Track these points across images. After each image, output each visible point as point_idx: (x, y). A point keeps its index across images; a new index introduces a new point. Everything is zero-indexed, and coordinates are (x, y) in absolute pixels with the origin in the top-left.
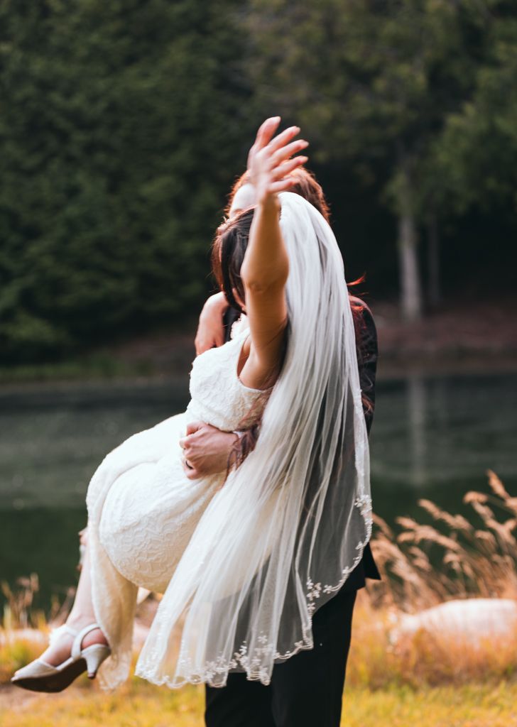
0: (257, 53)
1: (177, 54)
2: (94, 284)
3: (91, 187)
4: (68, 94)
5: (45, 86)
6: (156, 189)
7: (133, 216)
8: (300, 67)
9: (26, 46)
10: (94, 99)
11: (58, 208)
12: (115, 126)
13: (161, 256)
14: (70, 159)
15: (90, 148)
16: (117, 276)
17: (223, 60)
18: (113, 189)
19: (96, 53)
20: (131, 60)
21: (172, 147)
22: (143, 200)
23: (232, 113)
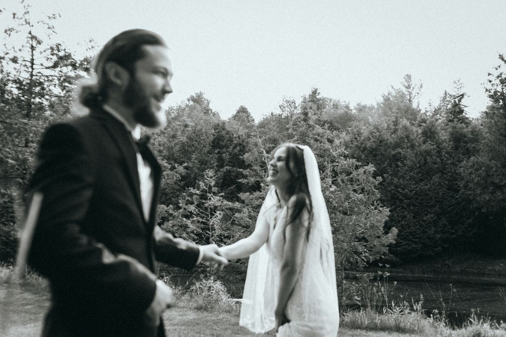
0: (462, 179)
1: (436, 179)
2: (409, 245)
3: (409, 216)
4: (403, 189)
5: (396, 187)
6: (429, 217)
7: (421, 226)
8: (478, 184)
9: (392, 175)
10: (411, 191)
11: (399, 221)
12: (417, 199)
13: (429, 238)
14: (403, 208)
15: (409, 205)
16: (415, 243)
17: (450, 181)
18: (414, 217)
19: (412, 178)
20: (421, 180)
21: (433, 206)
22: (423, 221)
23: (453, 197)
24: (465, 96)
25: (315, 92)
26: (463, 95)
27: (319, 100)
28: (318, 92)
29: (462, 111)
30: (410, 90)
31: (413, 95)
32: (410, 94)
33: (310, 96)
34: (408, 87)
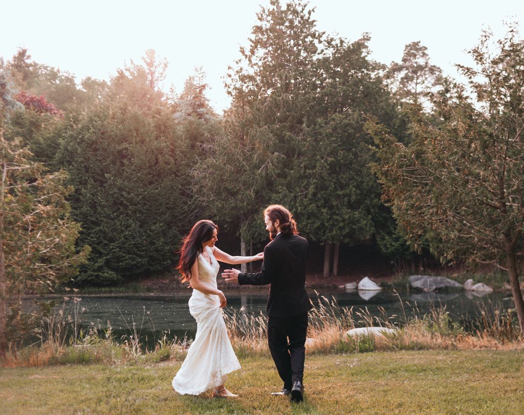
1: (168, 181)
2: (133, 259)
3: (134, 225)
4: (129, 193)
5: (120, 189)
6: (157, 227)
7: (149, 236)
8: (211, 189)
9: (115, 176)
10: (138, 195)
12: (145, 204)
13: (157, 251)
14: (127, 215)
15: (134, 212)
16: (141, 256)
18: (141, 226)
19: (139, 179)
20: (151, 183)
21: (163, 213)
22: (151, 231)
23: (186, 203)
24: (206, 88)
25: (22, 54)
26: (204, 86)
27: (28, 66)
28: (27, 54)
29: (202, 105)
30: (152, 69)
31: (156, 75)
32: (152, 73)
33: (15, 58)
34: (150, 64)
